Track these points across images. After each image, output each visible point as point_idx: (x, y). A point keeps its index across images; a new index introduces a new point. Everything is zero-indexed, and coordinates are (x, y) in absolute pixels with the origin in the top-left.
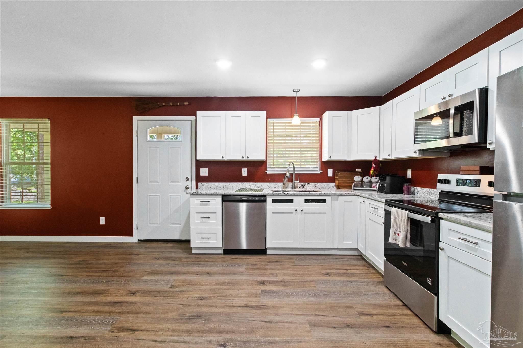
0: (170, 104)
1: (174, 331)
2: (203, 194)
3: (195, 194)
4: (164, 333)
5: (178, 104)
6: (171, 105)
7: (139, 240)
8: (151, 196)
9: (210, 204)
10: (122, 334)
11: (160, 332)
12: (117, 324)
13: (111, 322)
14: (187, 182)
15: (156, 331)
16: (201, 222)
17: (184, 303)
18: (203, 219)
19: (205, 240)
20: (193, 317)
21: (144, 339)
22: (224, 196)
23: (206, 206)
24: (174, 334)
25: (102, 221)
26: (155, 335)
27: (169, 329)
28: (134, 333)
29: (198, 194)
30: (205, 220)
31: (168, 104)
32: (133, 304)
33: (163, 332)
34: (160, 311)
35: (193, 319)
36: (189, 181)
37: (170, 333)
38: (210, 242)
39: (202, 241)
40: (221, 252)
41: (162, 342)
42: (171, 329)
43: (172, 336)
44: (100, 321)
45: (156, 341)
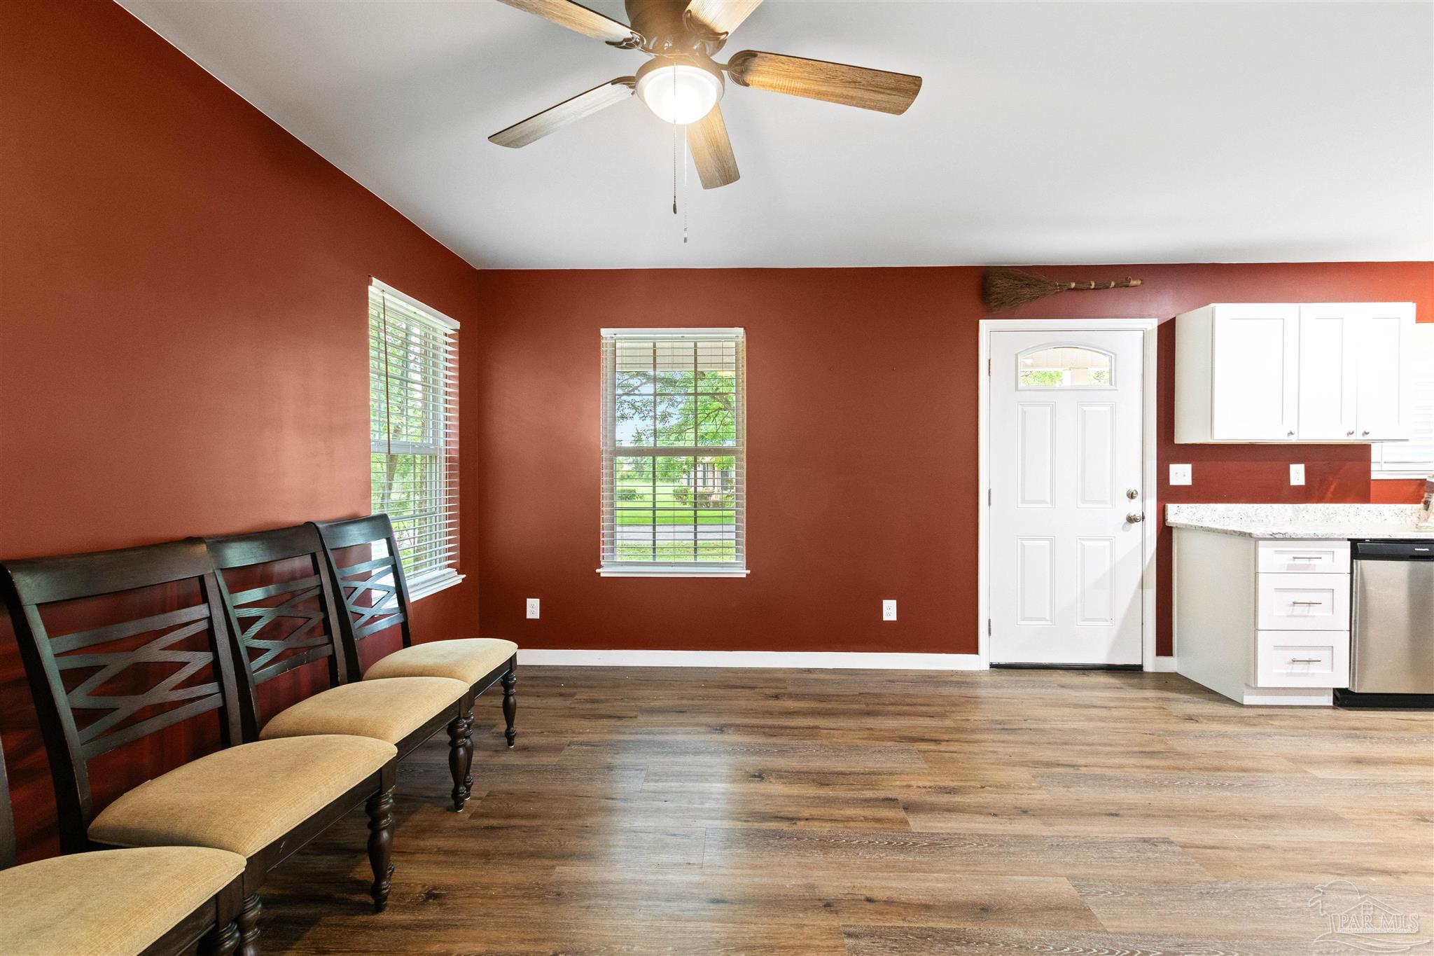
0: (1091, 285)
3: (1277, 536)
5: (1111, 285)
6: (1090, 289)
7: (992, 666)
8: (1025, 542)
9: (1315, 565)
14: (1131, 503)
16: (1288, 616)
18: (1295, 608)
19: (1298, 668)
22: (1354, 543)
23: (1305, 570)
25: (890, 610)
30: (1299, 610)
31: (1083, 286)
36: (1138, 499)
38: (1313, 674)
39: (1289, 671)
40: (1328, 700)
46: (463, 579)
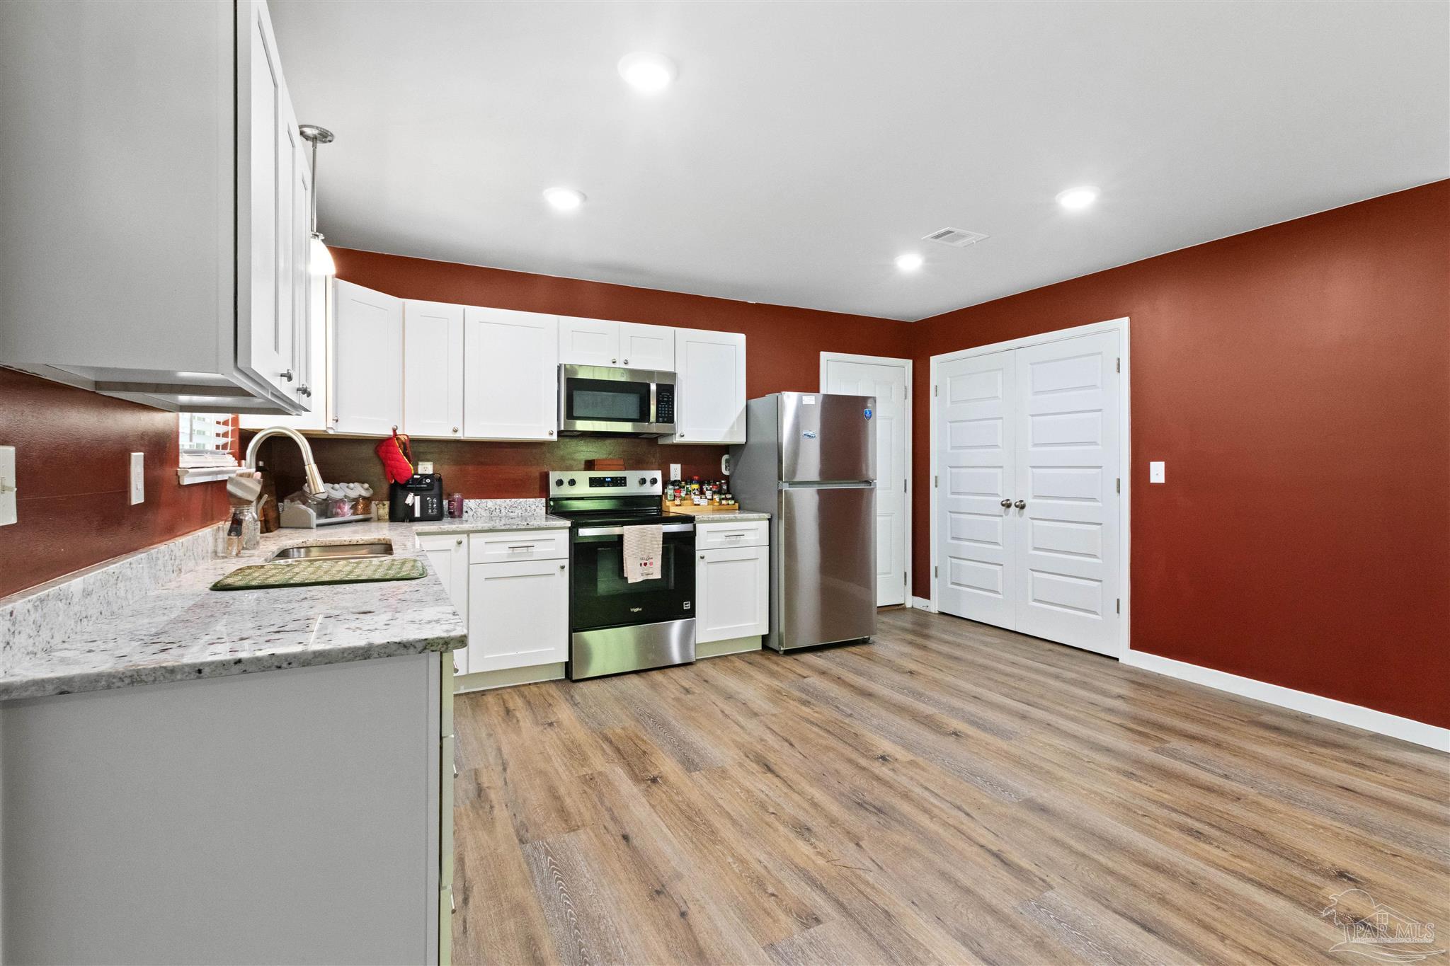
1: (926, 811)
4: (945, 817)
10: (1025, 863)
11: (951, 823)
12: (1029, 894)
13: (1042, 909)
15: (955, 828)
17: (852, 845)
20: (872, 809)
21: (985, 829)
24: (929, 806)
26: (963, 824)
27: (931, 819)
28: (999, 851)
32: (964, 935)
33: (946, 820)
34: (915, 862)
35: (874, 807)
37: (936, 811)
41: (959, 808)
42: (927, 816)
43: (936, 806)
44: (1073, 932)
45: (968, 814)
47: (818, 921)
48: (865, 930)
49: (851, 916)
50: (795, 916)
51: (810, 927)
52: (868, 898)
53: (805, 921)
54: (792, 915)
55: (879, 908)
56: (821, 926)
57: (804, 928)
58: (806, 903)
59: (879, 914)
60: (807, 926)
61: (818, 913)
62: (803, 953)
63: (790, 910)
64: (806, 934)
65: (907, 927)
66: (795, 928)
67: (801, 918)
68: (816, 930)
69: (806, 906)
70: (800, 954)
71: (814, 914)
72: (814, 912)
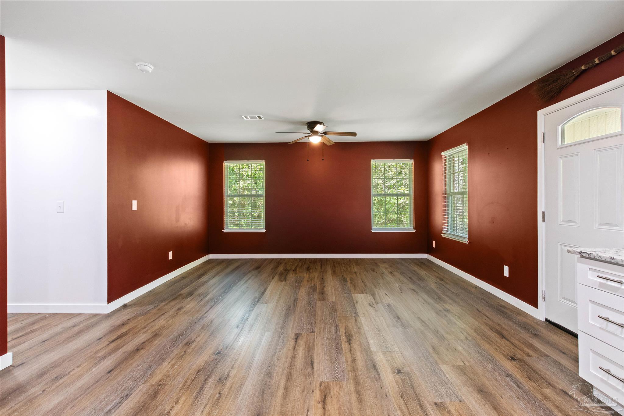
0: (595, 61)
2: (603, 259)
5: (613, 53)
6: (598, 64)
7: (547, 320)
29: (592, 257)
31: (590, 65)
46: (415, 231)
47: (436, 404)
48: (416, 394)
49: (419, 401)
50: (446, 409)
51: (440, 402)
52: (406, 404)
53: (442, 405)
54: (448, 410)
55: (403, 399)
56: (435, 401)
57: (444, 403)
58: (439, 413)
59: (405, 397)
60: (443, 404)
61: (435, 407)
62: (447, 395)
63: (448, 412)
64: (443, 401)
65: (397, 389)
66: (448, 404)
67: (443, 407)
68: (438, 400)
69: (439, 412)
70: (448, 395)
71: (437, 407)
72: (436, 407)
